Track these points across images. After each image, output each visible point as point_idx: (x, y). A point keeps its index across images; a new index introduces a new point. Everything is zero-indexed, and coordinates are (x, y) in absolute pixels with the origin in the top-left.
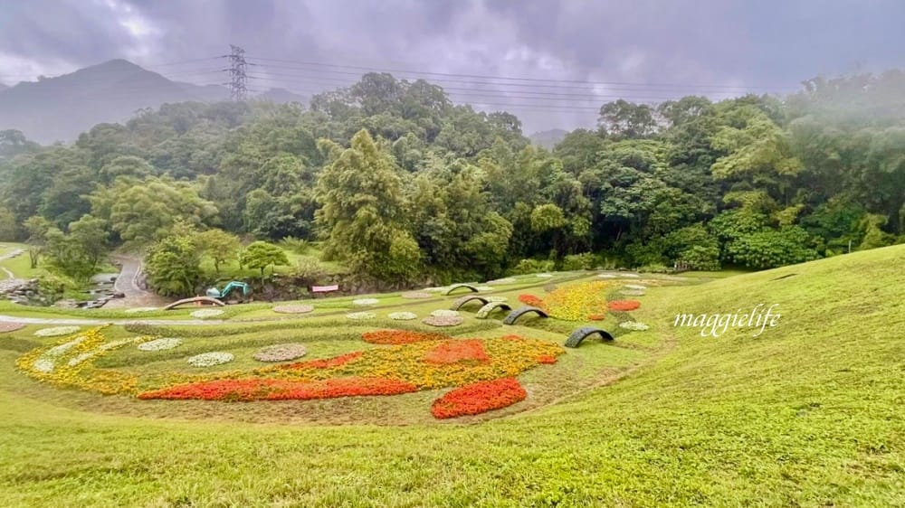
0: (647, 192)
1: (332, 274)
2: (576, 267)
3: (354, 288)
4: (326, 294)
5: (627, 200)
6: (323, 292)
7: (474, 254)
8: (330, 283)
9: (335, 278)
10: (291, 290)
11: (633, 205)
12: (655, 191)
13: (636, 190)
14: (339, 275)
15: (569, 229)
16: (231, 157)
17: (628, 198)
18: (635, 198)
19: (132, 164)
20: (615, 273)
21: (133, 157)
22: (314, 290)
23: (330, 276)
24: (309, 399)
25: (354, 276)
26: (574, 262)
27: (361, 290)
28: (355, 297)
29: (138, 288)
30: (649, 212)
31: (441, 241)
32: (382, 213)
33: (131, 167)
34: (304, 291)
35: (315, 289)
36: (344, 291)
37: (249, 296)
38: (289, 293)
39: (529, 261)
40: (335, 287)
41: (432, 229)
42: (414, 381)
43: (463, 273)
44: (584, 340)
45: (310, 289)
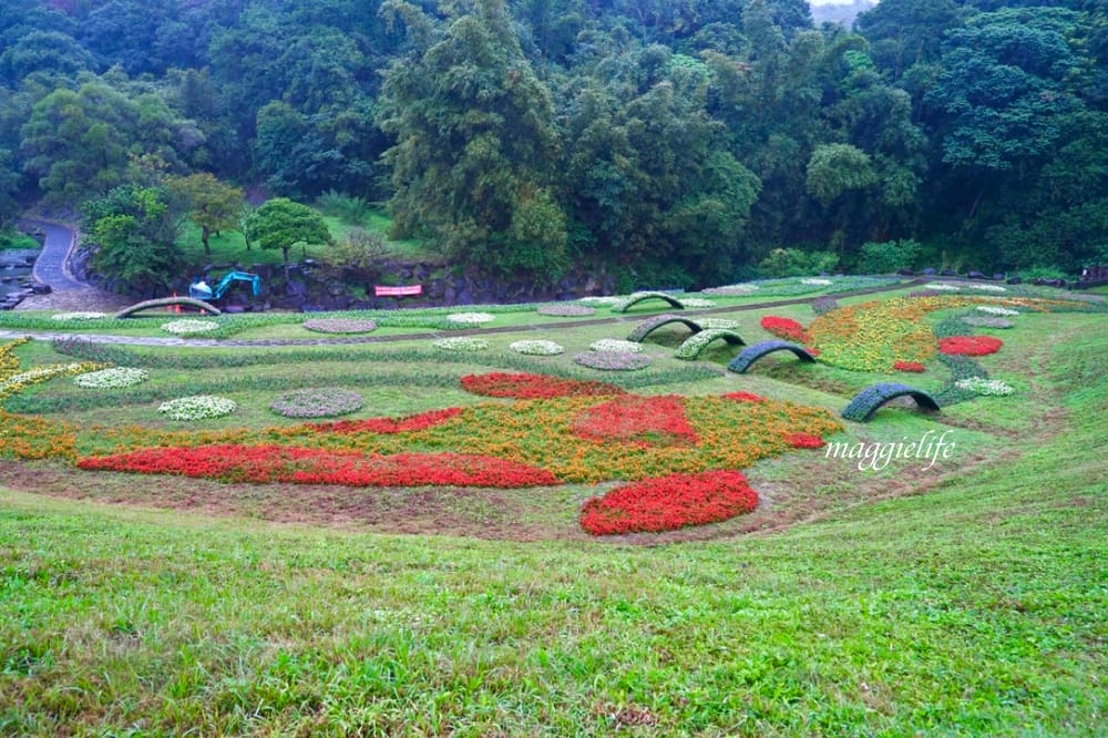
0: (1043, 118)
1: (412, 263)
2: (879, 267)
3: (450, 293)
4: (400, 302)
5: (1001, 134)
6: (394, 296)
7: (681, 233)
8: (406, 282)
9: (416, 272)
10: (336, 292)
11: (1011, 146)
12: (1061, 117)
13: (1020, 113)
14: (422, 264)
15: (876, 190)
16: (228, 36)
17: (1003, 130)
18: (1017, 131)
19: (54, 47)
20: (959, 283)
21: (55, 35)
22: (378, 293)
23: (407, 267)
24: (366, 485)
25: (451, 269)
26: (878, 257)
27: (462, 296)
28: (452, 309)
29: (71, 277)
30: (1043, 159)
31: (617, 208)
32: (506, 150)
33: (54, 52)
34: (359, 293)
35: (381, 291)
36: (429, 297)
37: (262, 300)
38: (334, 296)
39: (791, 251)
40: (416, 290)
41: (599, 184)
42: (554, 465)
43: (658, 271)
44: (882, 409)
45: (370, 292)
